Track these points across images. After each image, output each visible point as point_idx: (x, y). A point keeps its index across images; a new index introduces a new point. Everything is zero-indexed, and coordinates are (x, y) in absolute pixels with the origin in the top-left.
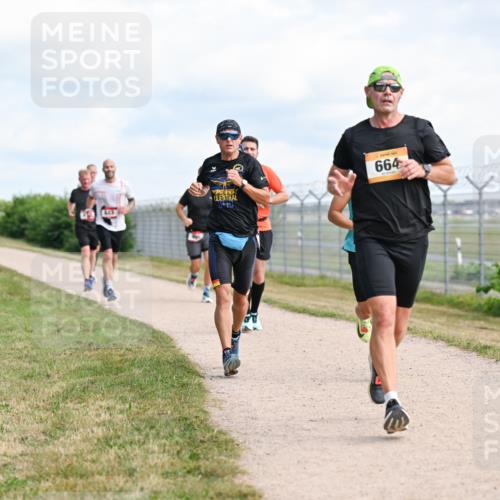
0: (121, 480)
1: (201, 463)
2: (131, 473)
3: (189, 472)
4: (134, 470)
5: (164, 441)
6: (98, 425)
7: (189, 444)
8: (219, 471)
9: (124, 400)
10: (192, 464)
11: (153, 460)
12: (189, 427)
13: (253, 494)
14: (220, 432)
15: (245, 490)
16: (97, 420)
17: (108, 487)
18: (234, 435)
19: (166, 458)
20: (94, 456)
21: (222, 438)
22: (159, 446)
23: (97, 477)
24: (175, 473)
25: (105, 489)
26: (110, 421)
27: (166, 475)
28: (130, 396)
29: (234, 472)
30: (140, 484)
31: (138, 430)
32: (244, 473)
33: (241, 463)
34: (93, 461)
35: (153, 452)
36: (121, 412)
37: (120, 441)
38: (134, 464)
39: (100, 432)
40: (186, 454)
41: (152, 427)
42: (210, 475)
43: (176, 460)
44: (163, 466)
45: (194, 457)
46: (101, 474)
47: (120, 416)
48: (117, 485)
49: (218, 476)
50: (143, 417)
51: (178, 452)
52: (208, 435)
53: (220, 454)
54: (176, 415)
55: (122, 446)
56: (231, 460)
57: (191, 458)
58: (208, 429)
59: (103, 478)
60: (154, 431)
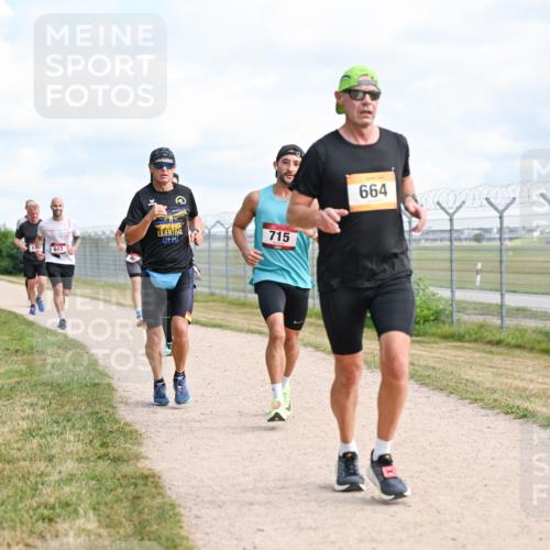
0: (42, 465)
1: (110, 450)
2: (50, 459)
3: (99, 458)
4: (53, 456)
5: (78, 432)
6: (23, 419)
7: (100, 435)
8: (125, 457)
9: (45, 397)
10: (102, 451)
11: (69, 447)
12: (100, 420)
13: (154, 476)
14: (126, 424)
15: (146, 472)
16: (23, 414)
17: (31, 470)
18: (137, 427)
19: (80, 446)
20: (20, 445)
21: (127, 429)
22: (74, 435)
23: (22, 463)
24: (88, 458)
25: (29, 473)
26: (33, 416)
27: (80, 460)
28: (50, 394)
29: (138, 457)
30: (58, 468)
31: (57, 423)
32: (146, 458)
33: (142, 450)
34: (19, 449)
35: (69, 441)
36: (43, 408)
37: (41, 433)
38: (54, 452)
39: (24, 425)
40: (97, 443)
41: (69, 420)
42: (117, 460)
43: (89, 448)
44: (77, 453)
45: (104, 445)
46: (24, 460)
47: (42, 411)
48: (39, 469)
49: (124, 461)
50: (61, 412)
51: (91, 441)
52: (116, 427)
53: (126, 442)
54: (89, 410)
55: (43, 437)
56: (135, 448)
57: (101, 446)
58: (116, 421)
59: (27, 463)
60: (70, 424)
